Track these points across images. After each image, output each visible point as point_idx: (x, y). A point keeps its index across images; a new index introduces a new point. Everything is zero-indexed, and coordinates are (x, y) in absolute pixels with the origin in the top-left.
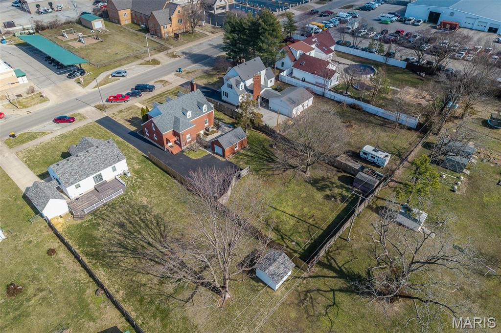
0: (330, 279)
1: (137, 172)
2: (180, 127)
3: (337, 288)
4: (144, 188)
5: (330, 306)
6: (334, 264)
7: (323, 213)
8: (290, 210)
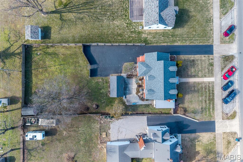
0: (16, 49)
1: (139, 33)
2: (142, 65)
3: (11, 48)
4: (125, 28)
5: (9, 39)
6: (18, 56)
7: (39, 79)
8: (53, 69)
